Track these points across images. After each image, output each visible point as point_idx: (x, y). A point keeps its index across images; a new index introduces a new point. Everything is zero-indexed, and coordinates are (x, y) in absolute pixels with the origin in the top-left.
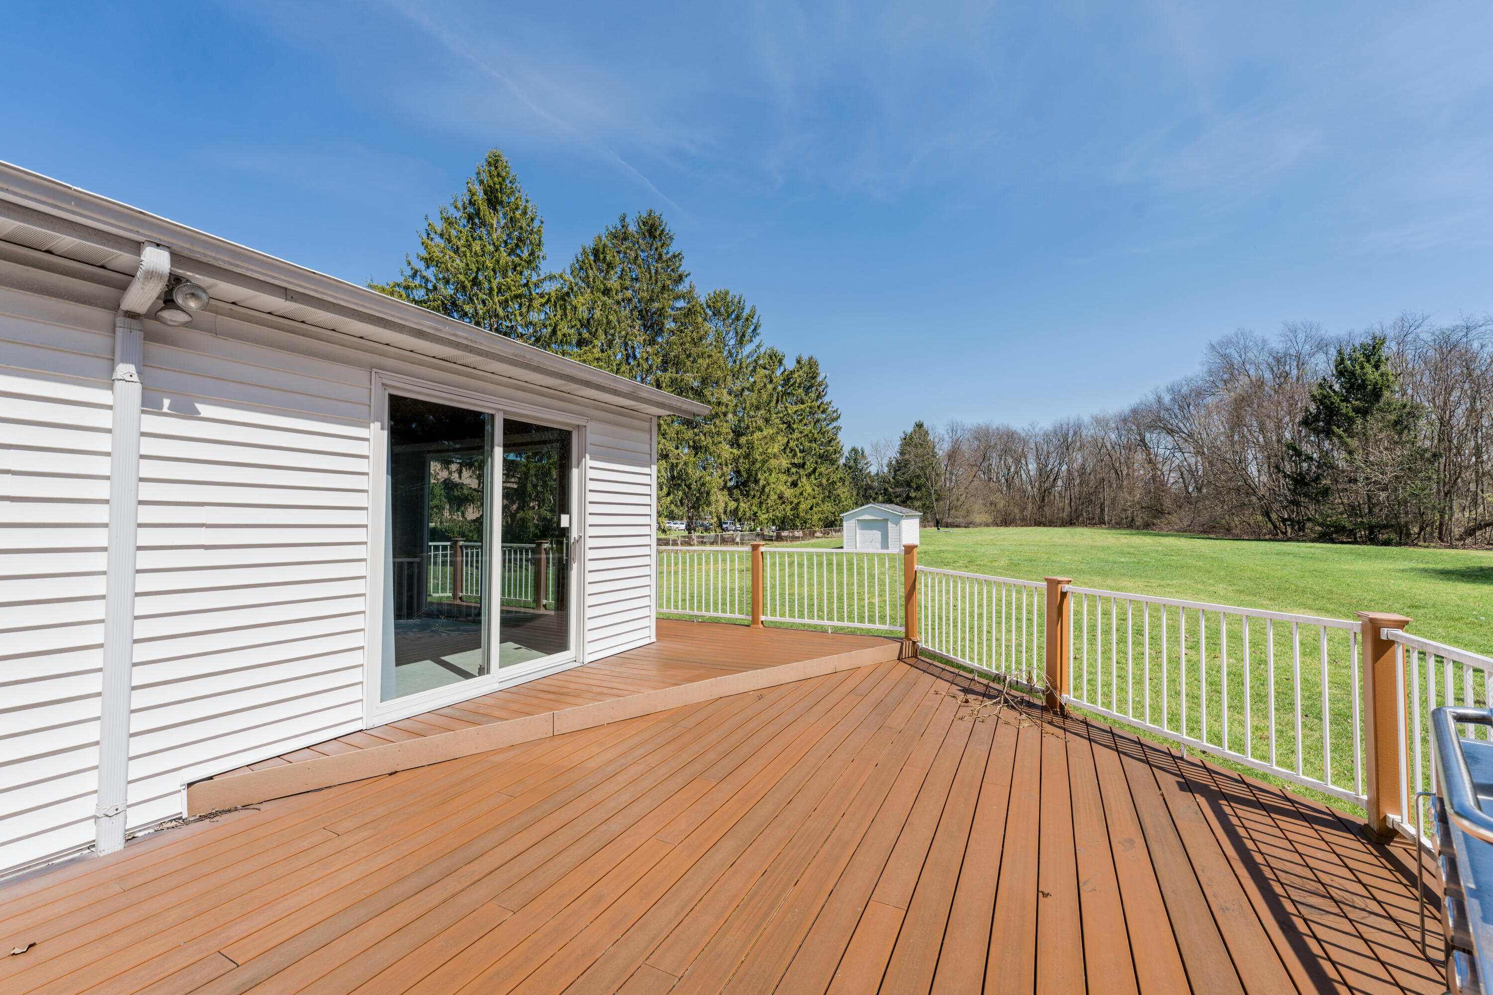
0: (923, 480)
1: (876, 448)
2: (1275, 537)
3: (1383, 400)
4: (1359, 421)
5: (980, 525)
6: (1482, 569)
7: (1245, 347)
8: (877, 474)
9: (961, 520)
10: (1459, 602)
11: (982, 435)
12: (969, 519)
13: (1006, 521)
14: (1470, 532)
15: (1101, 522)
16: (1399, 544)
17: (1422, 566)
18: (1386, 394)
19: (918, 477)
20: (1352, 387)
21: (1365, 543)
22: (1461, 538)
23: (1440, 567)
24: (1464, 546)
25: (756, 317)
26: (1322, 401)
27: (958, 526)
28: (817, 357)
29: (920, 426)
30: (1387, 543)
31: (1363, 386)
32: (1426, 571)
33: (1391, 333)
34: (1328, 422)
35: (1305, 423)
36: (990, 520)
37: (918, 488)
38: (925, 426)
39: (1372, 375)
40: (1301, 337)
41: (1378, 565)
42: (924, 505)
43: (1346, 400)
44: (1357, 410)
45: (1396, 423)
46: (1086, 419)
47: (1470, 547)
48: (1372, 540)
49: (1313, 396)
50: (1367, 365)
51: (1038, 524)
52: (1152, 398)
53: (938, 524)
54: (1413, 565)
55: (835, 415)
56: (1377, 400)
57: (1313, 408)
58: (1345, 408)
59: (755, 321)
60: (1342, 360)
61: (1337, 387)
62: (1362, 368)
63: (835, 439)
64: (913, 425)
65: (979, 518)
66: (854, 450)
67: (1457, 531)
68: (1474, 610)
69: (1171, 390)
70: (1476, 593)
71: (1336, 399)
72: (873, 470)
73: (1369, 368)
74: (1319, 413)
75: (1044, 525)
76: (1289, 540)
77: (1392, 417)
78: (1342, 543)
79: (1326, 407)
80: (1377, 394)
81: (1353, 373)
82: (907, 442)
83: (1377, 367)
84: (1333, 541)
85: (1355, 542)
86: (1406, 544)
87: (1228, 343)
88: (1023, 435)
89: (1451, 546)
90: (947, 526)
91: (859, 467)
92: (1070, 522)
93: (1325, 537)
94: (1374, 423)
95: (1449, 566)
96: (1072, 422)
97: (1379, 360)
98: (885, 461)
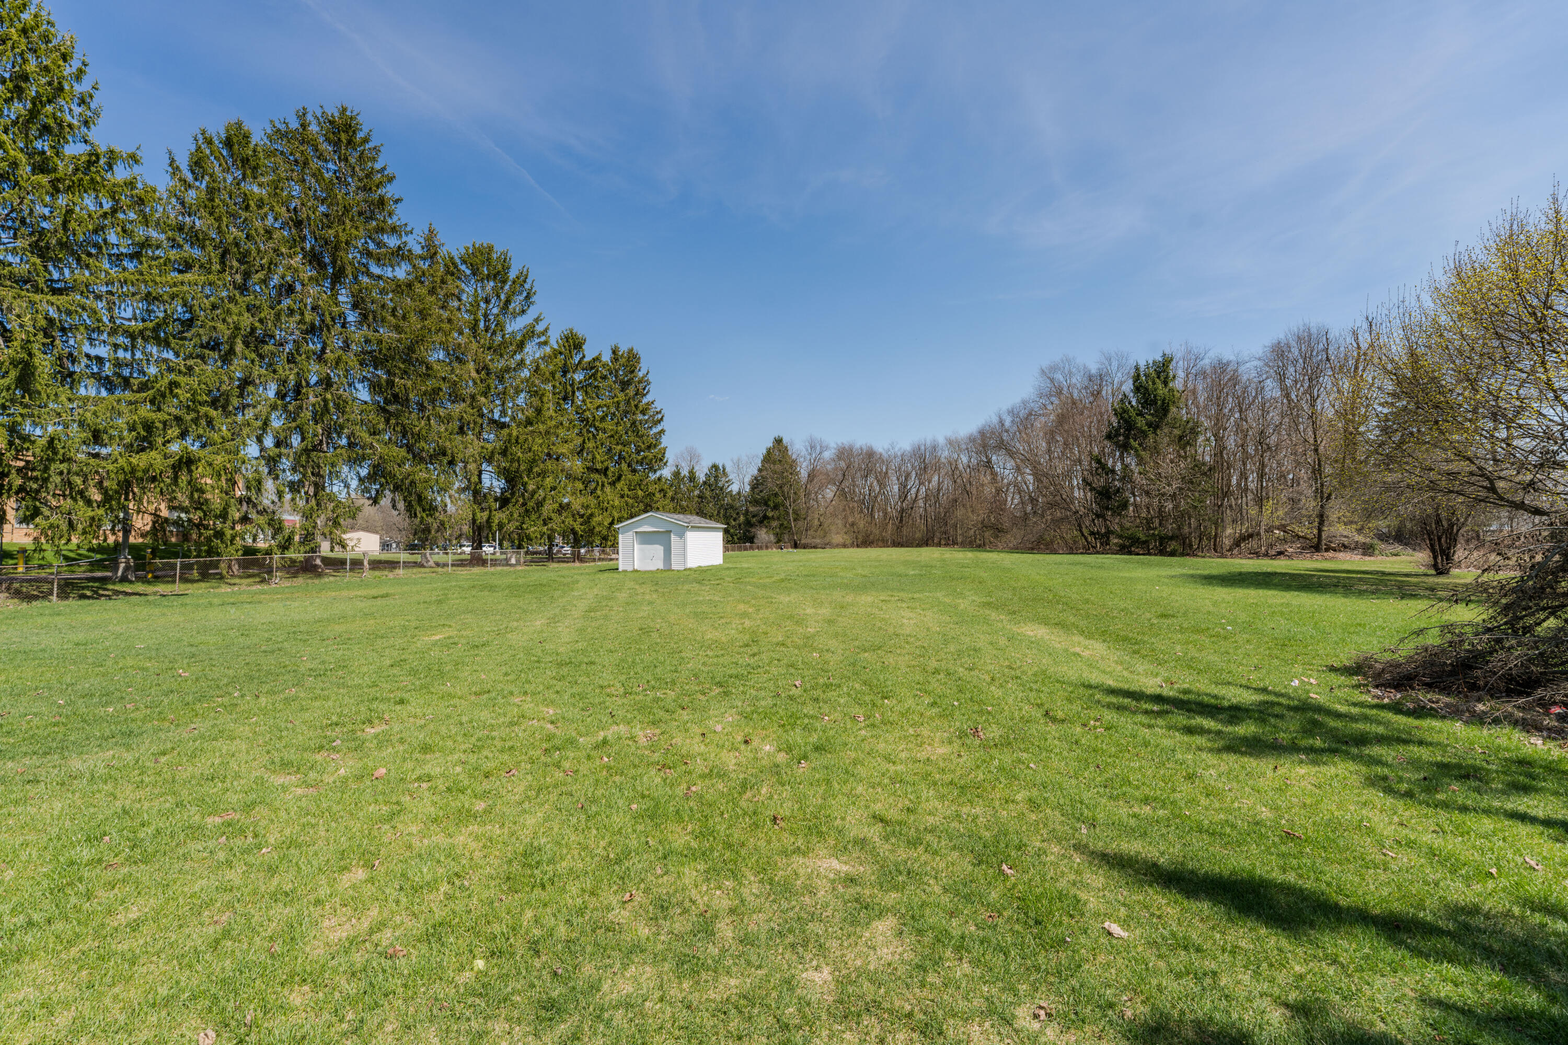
0: (780, 499)
1: (738, 465)
2: (1088, 549)
3: (1170, 416)
4: (1151, 436)
5: (837, 546)
6: (1240, 574)
7: (1070, 372)
8: (739, 493)
9: (818, 541)
10: (1211, 609)
11: (844, 454)
12: (827, 540)
13: (866, 542)
14: (1237, 544)
15: (955, 543)
16: (1183, 555)
17: (1191, 572)
18: (1173, 409)
19: (776, 495)
20: (1146, 402)
21: (1155, 555)
22: (1230, 550)
23: (1206, 572)
24: (1232, 556)
25: (529, 281)
26: (1122, 413)
27: (815, 547)
28: (639, 349)
29: (779, 441)
30: (1173, 554)
31: (1154, 402)
32: (1192, 576)
33: (1178, 355)
34: (1127, 437)
35: (1109, 437)
36: (849, 542)
37: (776, 507)
38: (784, 441)
39: (1161, 391)
40: (1115, 364)
41: (1153, 573)
42: (782, 525)
43: (1140, 414)
44: (1149, 425)
45: (1181, 438)
46: (941, 441)
47: (1236, 557)
48: (1162, 552)
49: (1115, 410)
50: (1157, 380)
51: (896, 544)
52: (995, 420)
53: (796, 546)
54: (1185, 571)
55: (660, 416)
56: (1165, 415)
57: (1115, 421)
58: (1141, 422)
59: (527, 286)
60: (1139, 375)
61: (1134, 403)
62: (1154, 383)
63: (655, 446)
64: (772, 440)
65: (838, 539)
66: (715, 467)
67: (1227, 542)
68: (1223, 617)
69: (1011, 412)
70: (1229, 598)
71: (1133, 413)
72: (735, 488)
73: (1160, 385)
74: (1120, 427)
75: (902, 546)
76: (1098, 553)
77: (1177, 432)
78: (1138, 554)
79: (1126, 421)
80: (1165, 410)
81: (1146, 389)
82: (768, 458)
83: (1166, 383)
84: (1130, 553)
85: (1149, 554)
86: (1188, 555)
87: (1054, 368)
88: (885, 456)
89: (1223, 556)
90: (805, 547)
91: (720, 484)
92: (926, 542)
93: (1124, 550)
94: (1164, 437)
95: (1214, 572)
96: (928, 443)
97: (1167, 377)
98: (747, 479)
